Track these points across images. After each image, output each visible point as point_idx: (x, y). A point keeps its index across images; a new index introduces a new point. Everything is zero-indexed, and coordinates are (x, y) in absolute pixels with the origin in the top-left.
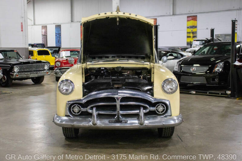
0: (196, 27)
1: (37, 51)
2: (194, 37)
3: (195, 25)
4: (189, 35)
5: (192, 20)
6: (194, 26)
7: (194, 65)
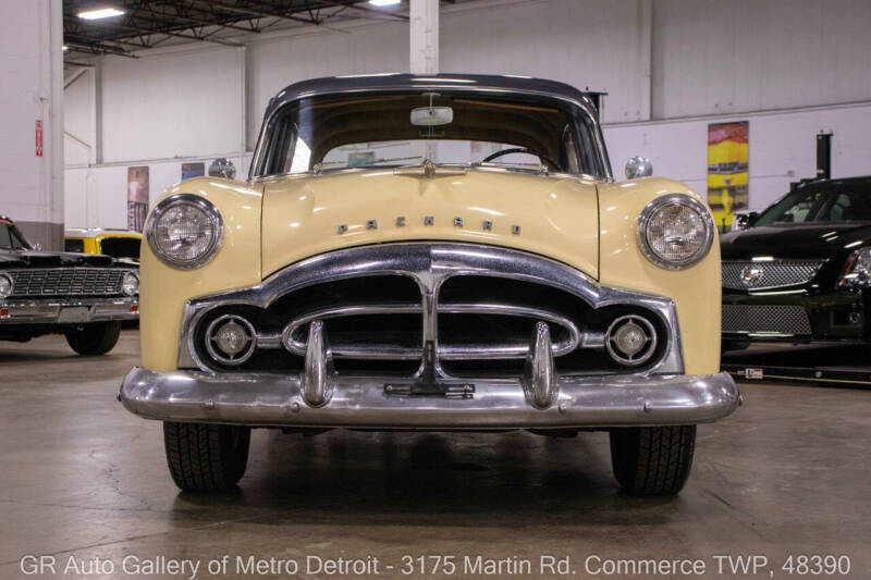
0: (744, 167)
1: (98, 240)
2: (735, 207)
3: (742, 161)
4: (715, 199)
5: (730, 138)
6: (735, 164)
7: (754, 259)
